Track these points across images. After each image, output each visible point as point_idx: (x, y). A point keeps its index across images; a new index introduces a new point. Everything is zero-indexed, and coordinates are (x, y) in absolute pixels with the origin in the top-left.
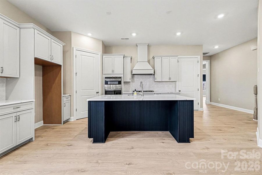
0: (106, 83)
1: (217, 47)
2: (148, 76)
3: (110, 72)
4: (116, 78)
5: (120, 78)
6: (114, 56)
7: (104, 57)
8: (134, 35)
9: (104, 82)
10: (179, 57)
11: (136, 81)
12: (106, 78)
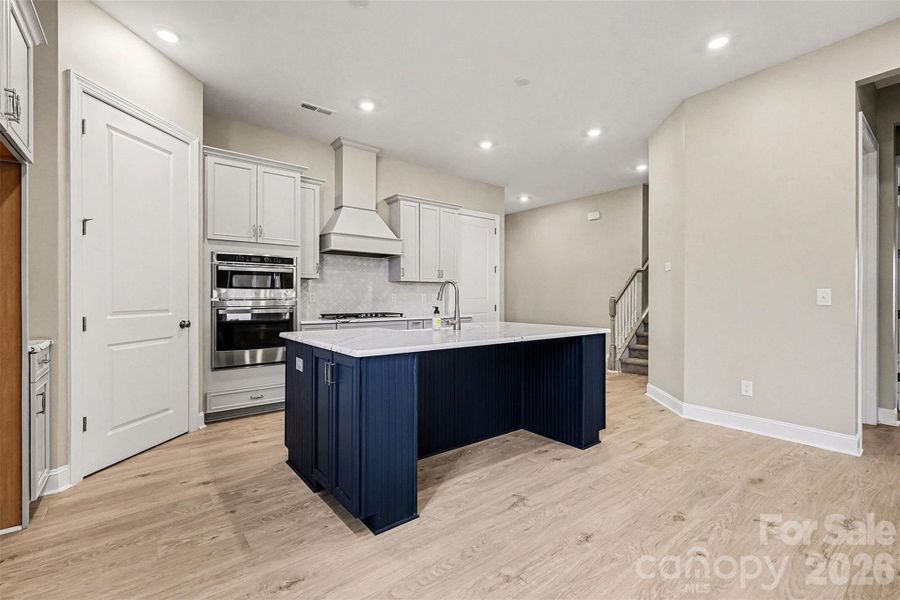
0: (223, 280)
1: (524, 199)
2: (373, 262)
3: (244, 234)
4: (273, 260)
5: (290, 261)
6: (262, 169)
7: (209, 159)
8: (367, 107)
9: (209, 278)
10: (461, 210)
11: (328, 279)
12: (220, 257)
